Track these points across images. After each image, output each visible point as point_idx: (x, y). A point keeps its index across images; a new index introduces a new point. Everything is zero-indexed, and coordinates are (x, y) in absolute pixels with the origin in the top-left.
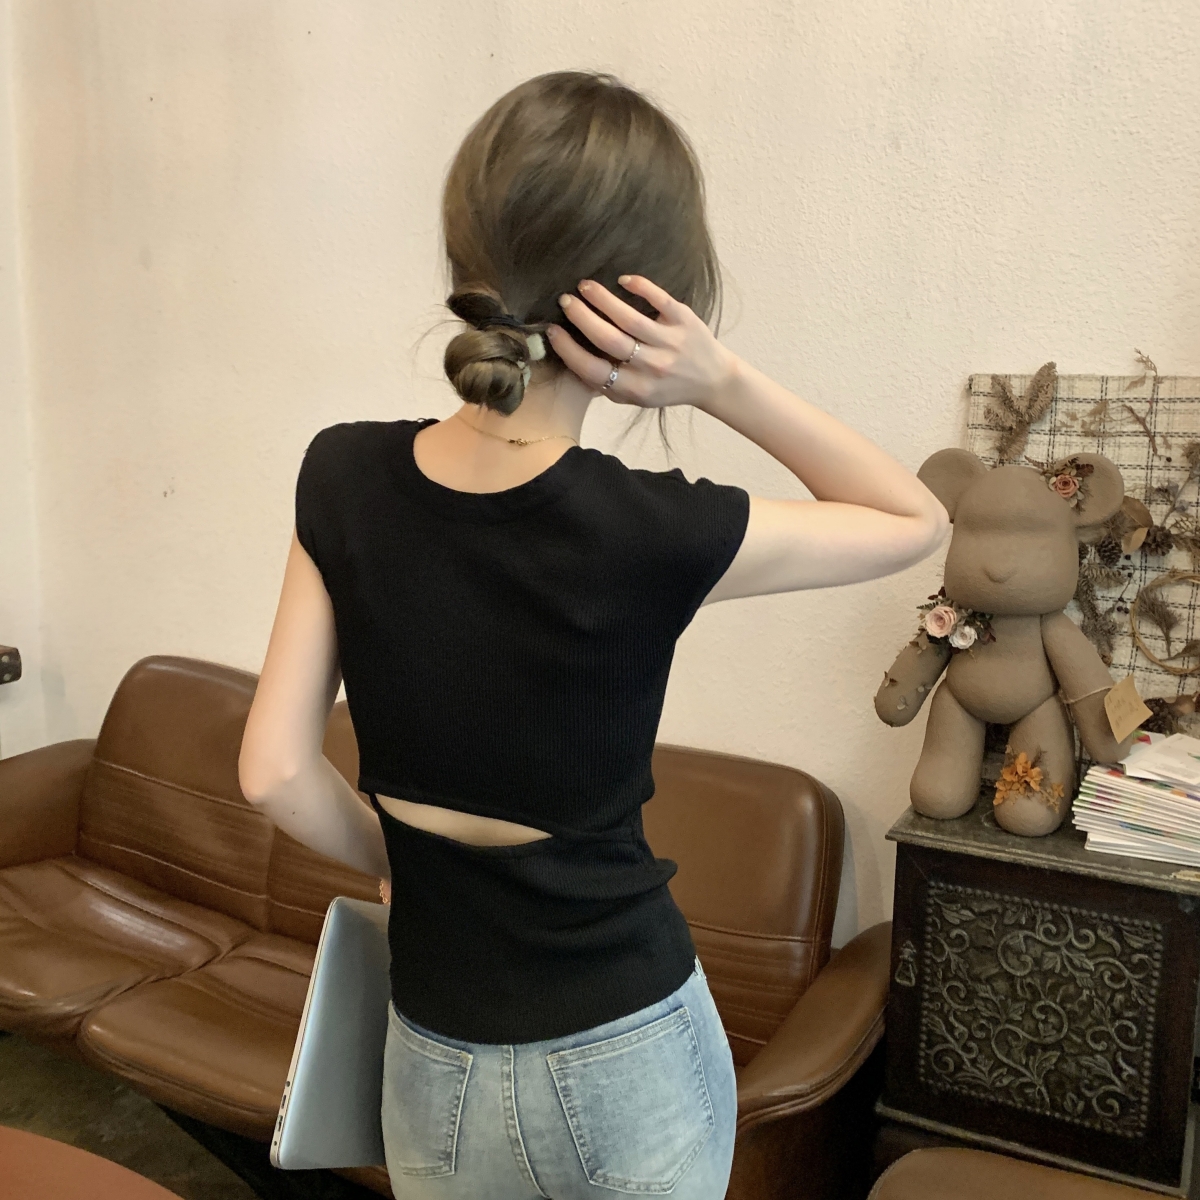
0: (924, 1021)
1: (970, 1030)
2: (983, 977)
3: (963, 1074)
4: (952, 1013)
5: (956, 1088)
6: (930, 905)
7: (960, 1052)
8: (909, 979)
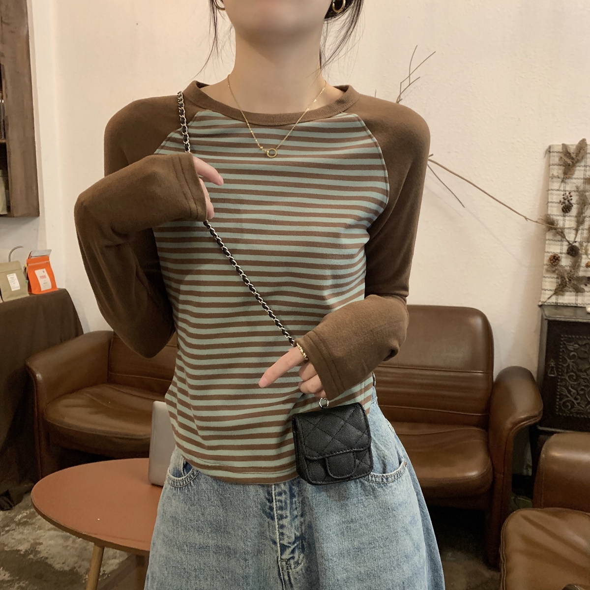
0: (558, 390)
1: (577, 391)
2: (583, 370)
3: (574, 409)
4: (570, 386)
5: (571, 415)
6: (561, 344)
7: (574, 401)
8: (554, 374)
